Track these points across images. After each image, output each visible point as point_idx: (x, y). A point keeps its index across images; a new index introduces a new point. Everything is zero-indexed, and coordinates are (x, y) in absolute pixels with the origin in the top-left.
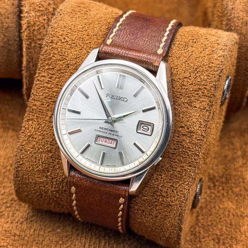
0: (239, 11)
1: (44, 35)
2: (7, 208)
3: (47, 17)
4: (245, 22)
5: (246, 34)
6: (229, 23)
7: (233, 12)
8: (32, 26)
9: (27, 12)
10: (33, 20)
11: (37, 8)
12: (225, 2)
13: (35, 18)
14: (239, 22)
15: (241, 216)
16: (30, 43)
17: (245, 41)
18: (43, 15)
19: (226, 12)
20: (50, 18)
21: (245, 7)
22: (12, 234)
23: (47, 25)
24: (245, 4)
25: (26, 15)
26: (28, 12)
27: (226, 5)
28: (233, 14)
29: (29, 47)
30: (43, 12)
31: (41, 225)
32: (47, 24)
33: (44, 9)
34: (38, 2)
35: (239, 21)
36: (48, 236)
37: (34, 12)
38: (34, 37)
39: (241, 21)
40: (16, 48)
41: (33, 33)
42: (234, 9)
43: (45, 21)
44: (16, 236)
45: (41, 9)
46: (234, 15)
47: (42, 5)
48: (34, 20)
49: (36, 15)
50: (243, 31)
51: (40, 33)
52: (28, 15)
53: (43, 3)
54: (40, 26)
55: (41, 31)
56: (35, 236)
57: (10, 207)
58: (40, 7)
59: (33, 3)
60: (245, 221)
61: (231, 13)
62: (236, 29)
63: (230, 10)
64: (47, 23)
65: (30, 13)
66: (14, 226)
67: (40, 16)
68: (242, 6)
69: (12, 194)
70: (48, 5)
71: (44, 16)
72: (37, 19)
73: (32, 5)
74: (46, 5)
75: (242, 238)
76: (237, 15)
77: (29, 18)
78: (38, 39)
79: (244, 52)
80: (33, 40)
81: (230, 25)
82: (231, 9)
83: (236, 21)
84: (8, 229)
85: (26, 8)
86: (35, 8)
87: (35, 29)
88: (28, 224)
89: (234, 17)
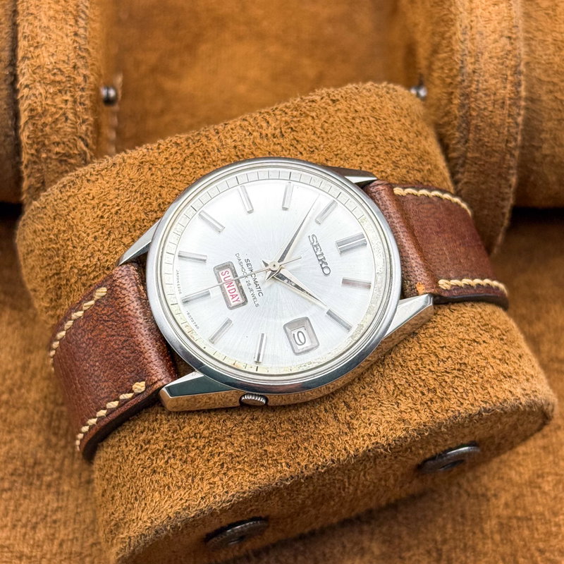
0: (487, 75)
1: (65, 135)
2: (5, 493)
3: (72, 96)
4: (501, 101)
5: (501, 125)
6: (467, 101)
7: (476, 79)
8: (40, 116)
9: (27, 86)
10: (41, 102)
11: (49, 77)
12: (459, 57)
13: (46, 98)
14: (489, 100)
15: (483, 495)
16: (37, 151)
17: (500, 141)
18: (63, 92)
19: (459, 79)
20: (78, 98)
21: (500, 67)
22: (14, 554)
23: (72, 113)
24: (501, 61)
25: (25, 91)
26: (30, 86)
27: (460, 62)
28: (476, 83)
29: (35, 159)
30: (62, 85)
31: (76, 531)
32: (72, 111)
33: (64, 80)
34: (51, 63)
35: (487, 99)
36: (90, 555)
37: (43, 86)
38: (45, 138)
39: (492, 97)
40: (9, 151)
41: (42, 131)
42: (478, 71)
43: (66, 105)
44: (24, 558)
45: (58, 78)
46: (478, 85)
47: (60, 70)
48: (44, 103)
49: (46, 92)
50: (495, 119)
51: (57, 131)
52: (31, 92)
53: (61, 66)
54: (57, 116)
55: (59, 126)
56: (64, 556)
57: (10, 489)
58: (54, 74)
59: (39, 67)
60: (491, 507)
61: (471, 82)
62: (481, 115)
63: (469, 74)
64: (71, 109)
65: (35, 87)
66: (18, 534)
67: (56, 94)
68: (495, 65)
69: (14, 458)
70: (72, 69)
71: (66, 93)
72: (49, 102)
73: (37, 71)
74: (67, 71)
75: (486, 546)
76: (483, 85)
77: (33, 98)
78: (54, 143)
79: (497, 163)
80: (44, 145)
81: (469, 107)
82: (470, 71)
83: (481, 97)
84: (8, 542)
85: (26, 77)
86: (45, 76)
87: (47, 122)
88: (48, 529)
89: (477, 89)
